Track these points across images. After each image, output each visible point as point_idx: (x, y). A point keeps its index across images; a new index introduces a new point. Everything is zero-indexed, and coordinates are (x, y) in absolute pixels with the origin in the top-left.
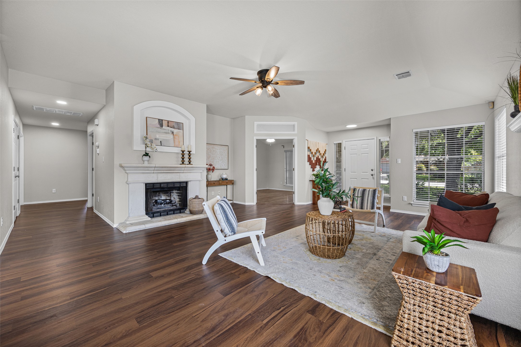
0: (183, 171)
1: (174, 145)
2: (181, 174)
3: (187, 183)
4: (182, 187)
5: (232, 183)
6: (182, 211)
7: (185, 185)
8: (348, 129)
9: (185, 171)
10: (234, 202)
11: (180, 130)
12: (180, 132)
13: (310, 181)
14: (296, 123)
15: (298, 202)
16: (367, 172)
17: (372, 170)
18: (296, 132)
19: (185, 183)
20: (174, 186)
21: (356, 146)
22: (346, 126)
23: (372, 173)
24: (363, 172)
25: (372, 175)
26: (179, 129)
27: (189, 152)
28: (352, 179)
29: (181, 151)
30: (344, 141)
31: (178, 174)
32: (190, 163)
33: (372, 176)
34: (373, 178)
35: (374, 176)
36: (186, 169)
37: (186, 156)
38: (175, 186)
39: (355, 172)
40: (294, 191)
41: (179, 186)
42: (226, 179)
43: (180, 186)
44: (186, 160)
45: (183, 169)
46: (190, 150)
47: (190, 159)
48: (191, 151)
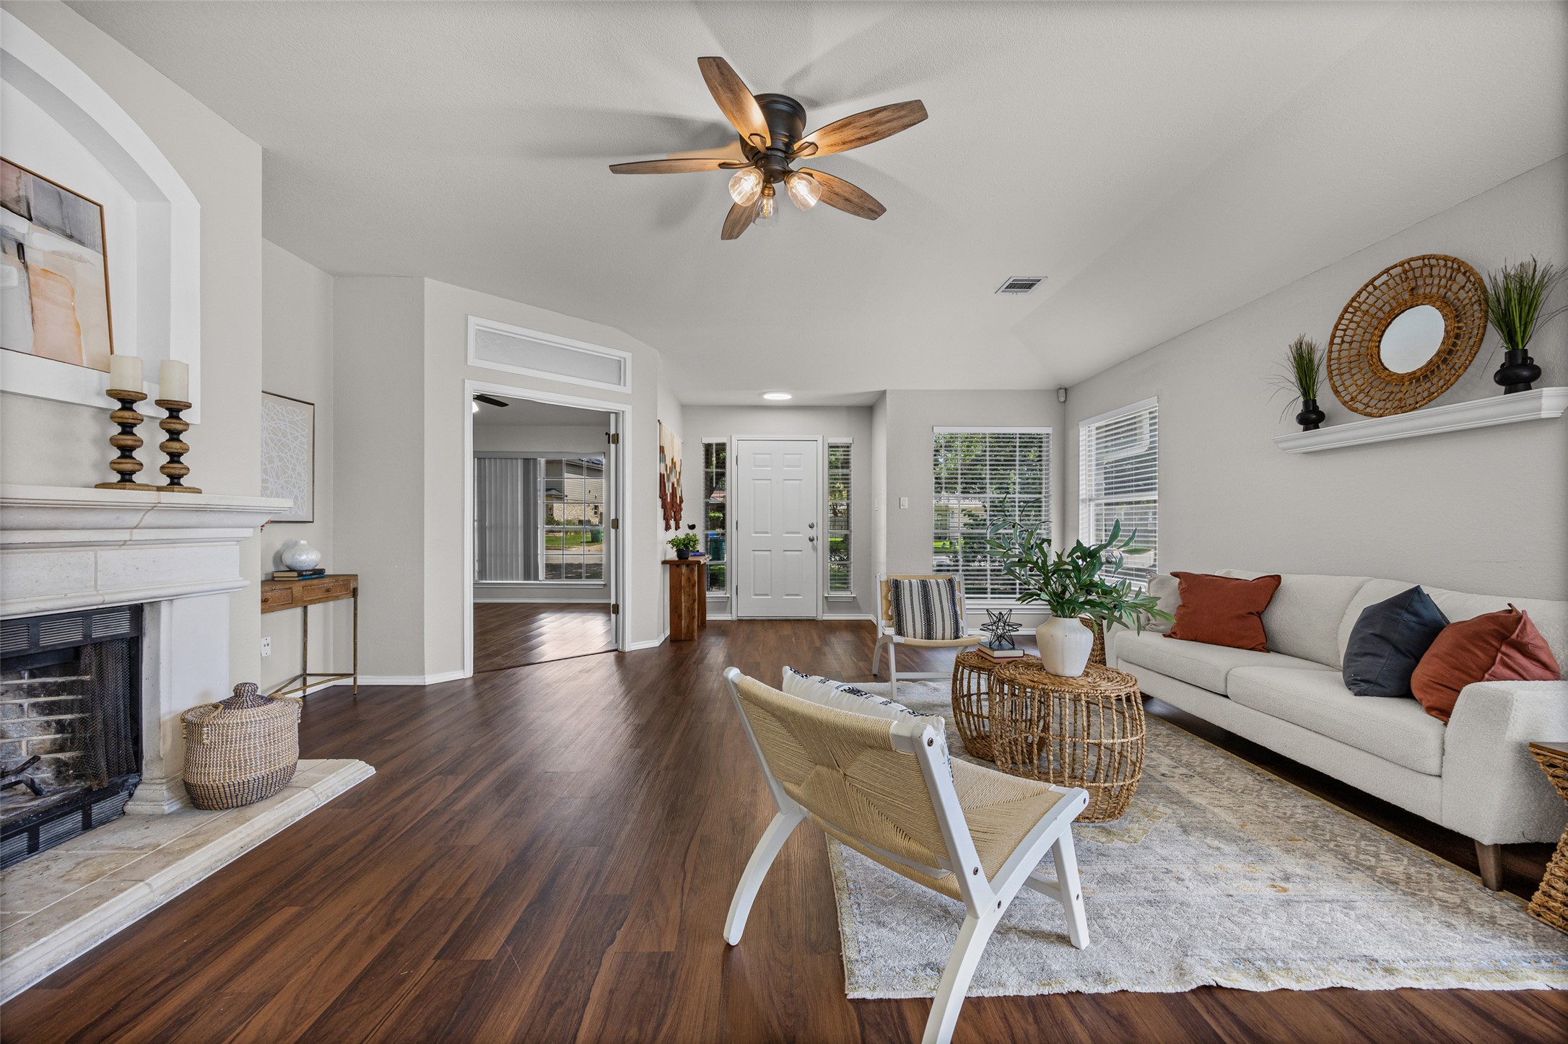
0: (124, 535)
1: (35, 342)
2: (105, 555)
3: (136, 612)
4: (99, 645)
5: (347, 587)
6: (97, 810)
7: (124, 628)
8: (768, 404)
9: (138, 535)
10: (363, 680)
11: (81, 243)
12: (80, 260)
13: (664, 562)
14: (628, 355)
15: (634, 640)
16: (798, 533)
17: (811, 527)
18: (628, 389)
19: (127, 615)
20: (36, 644)
21: (767, 456)
22: (764, 393)
23: (812, 533)
24: (787, 533)
25: (811, 540)
26: (71, 237)
27: (174, 409)
28: (756, 553)
29: (112, 394)
30: (733, 439)
31: (87, 556)
32: (175, 480)
33: (811, 543)
34: (815, 549)
35: (815, 542)
36: (150, 519)
37: (150, 436)
38: (42, 643)
39: (767, 533)
40: (613, 602)
41: (76, 636)
42: (319, 573)
43: (87, 636)
44: (150, 457)
45: (132, 519)
46: (175, 396)
47: (175, 457)
48: (188, 406)
